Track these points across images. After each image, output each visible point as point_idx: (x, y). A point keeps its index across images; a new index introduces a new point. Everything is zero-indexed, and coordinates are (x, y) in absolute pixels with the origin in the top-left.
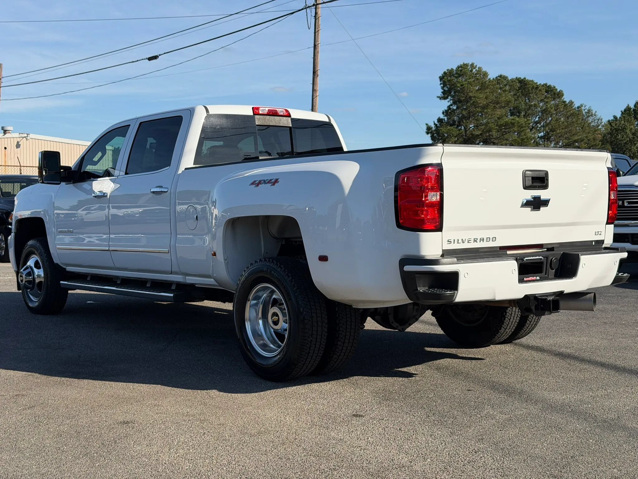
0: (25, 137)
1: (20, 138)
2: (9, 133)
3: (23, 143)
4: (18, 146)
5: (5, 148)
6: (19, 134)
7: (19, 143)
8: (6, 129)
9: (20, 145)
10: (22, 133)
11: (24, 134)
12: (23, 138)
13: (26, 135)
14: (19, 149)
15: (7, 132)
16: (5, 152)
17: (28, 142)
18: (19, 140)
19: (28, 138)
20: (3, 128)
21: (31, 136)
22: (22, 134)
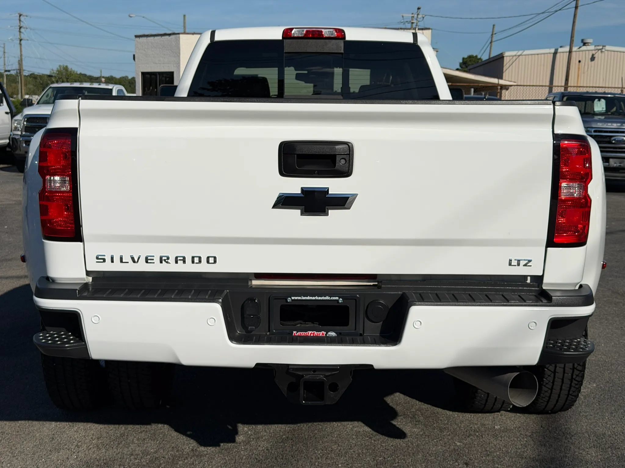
0: (600, 49)
1: (595, 50)
2: (588, 45)
3: (598, 55)
4: (593, 59)
5: (580, 61)
6: (595, 46)
7: (594, 56)
8: (585, 41)
9: (595, 57)
10: (598, 44)
11: (600, 46)
12: (598, 50)
13: (601, 47)
14: (593, 62)
15: (587, 44)
16: (579, 65)
17: (603, 54)
18: (594, 52)
19: (603, 50)
20: (582, 41)
21: (608, 48)
22: (598, 46)
